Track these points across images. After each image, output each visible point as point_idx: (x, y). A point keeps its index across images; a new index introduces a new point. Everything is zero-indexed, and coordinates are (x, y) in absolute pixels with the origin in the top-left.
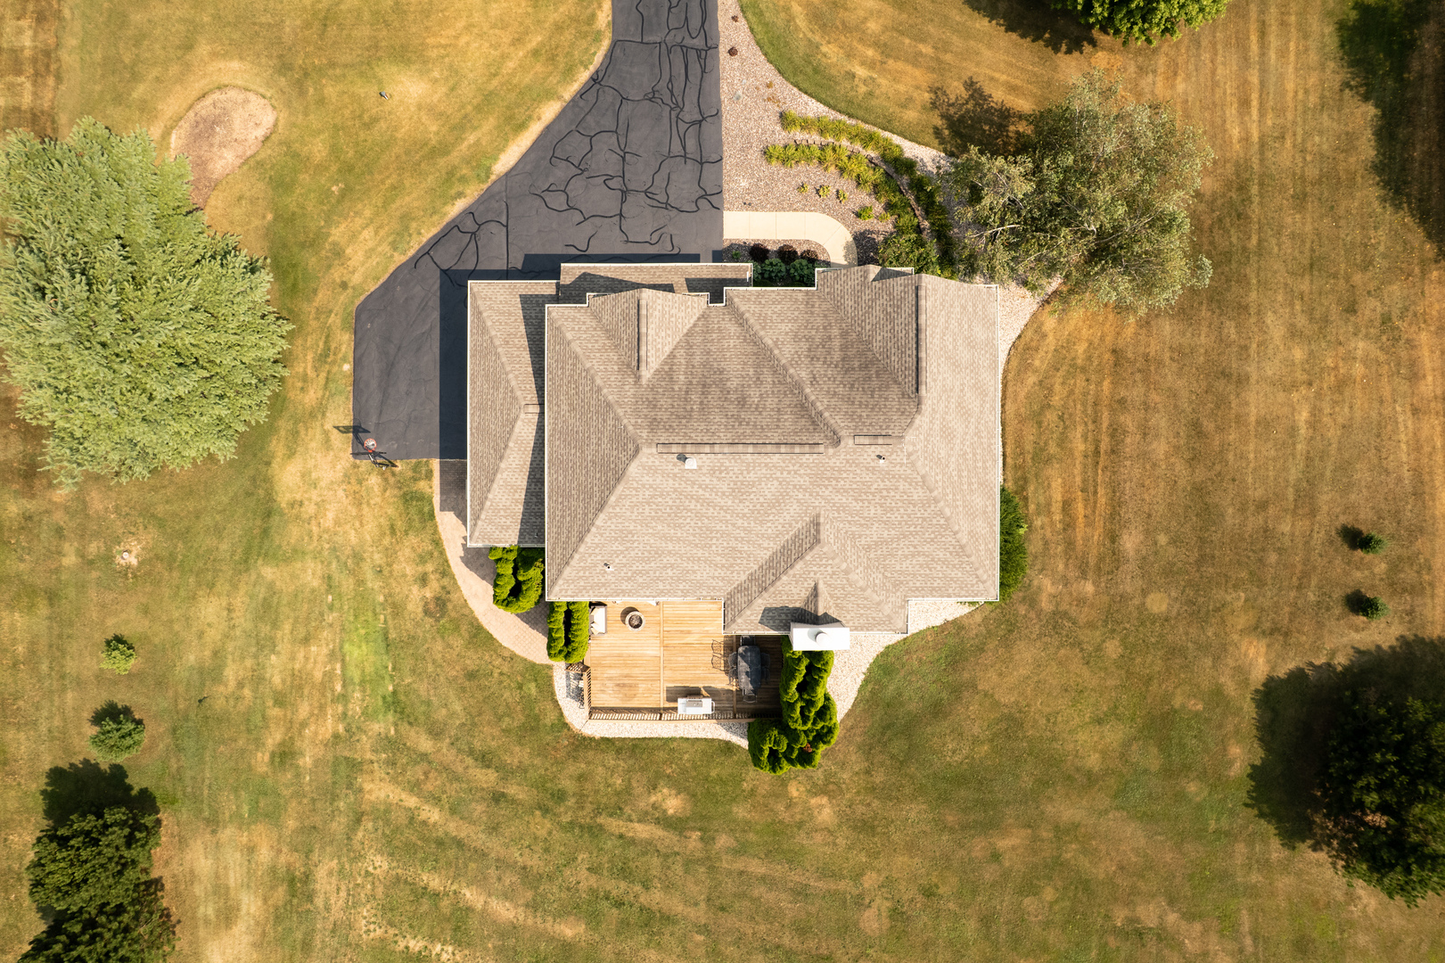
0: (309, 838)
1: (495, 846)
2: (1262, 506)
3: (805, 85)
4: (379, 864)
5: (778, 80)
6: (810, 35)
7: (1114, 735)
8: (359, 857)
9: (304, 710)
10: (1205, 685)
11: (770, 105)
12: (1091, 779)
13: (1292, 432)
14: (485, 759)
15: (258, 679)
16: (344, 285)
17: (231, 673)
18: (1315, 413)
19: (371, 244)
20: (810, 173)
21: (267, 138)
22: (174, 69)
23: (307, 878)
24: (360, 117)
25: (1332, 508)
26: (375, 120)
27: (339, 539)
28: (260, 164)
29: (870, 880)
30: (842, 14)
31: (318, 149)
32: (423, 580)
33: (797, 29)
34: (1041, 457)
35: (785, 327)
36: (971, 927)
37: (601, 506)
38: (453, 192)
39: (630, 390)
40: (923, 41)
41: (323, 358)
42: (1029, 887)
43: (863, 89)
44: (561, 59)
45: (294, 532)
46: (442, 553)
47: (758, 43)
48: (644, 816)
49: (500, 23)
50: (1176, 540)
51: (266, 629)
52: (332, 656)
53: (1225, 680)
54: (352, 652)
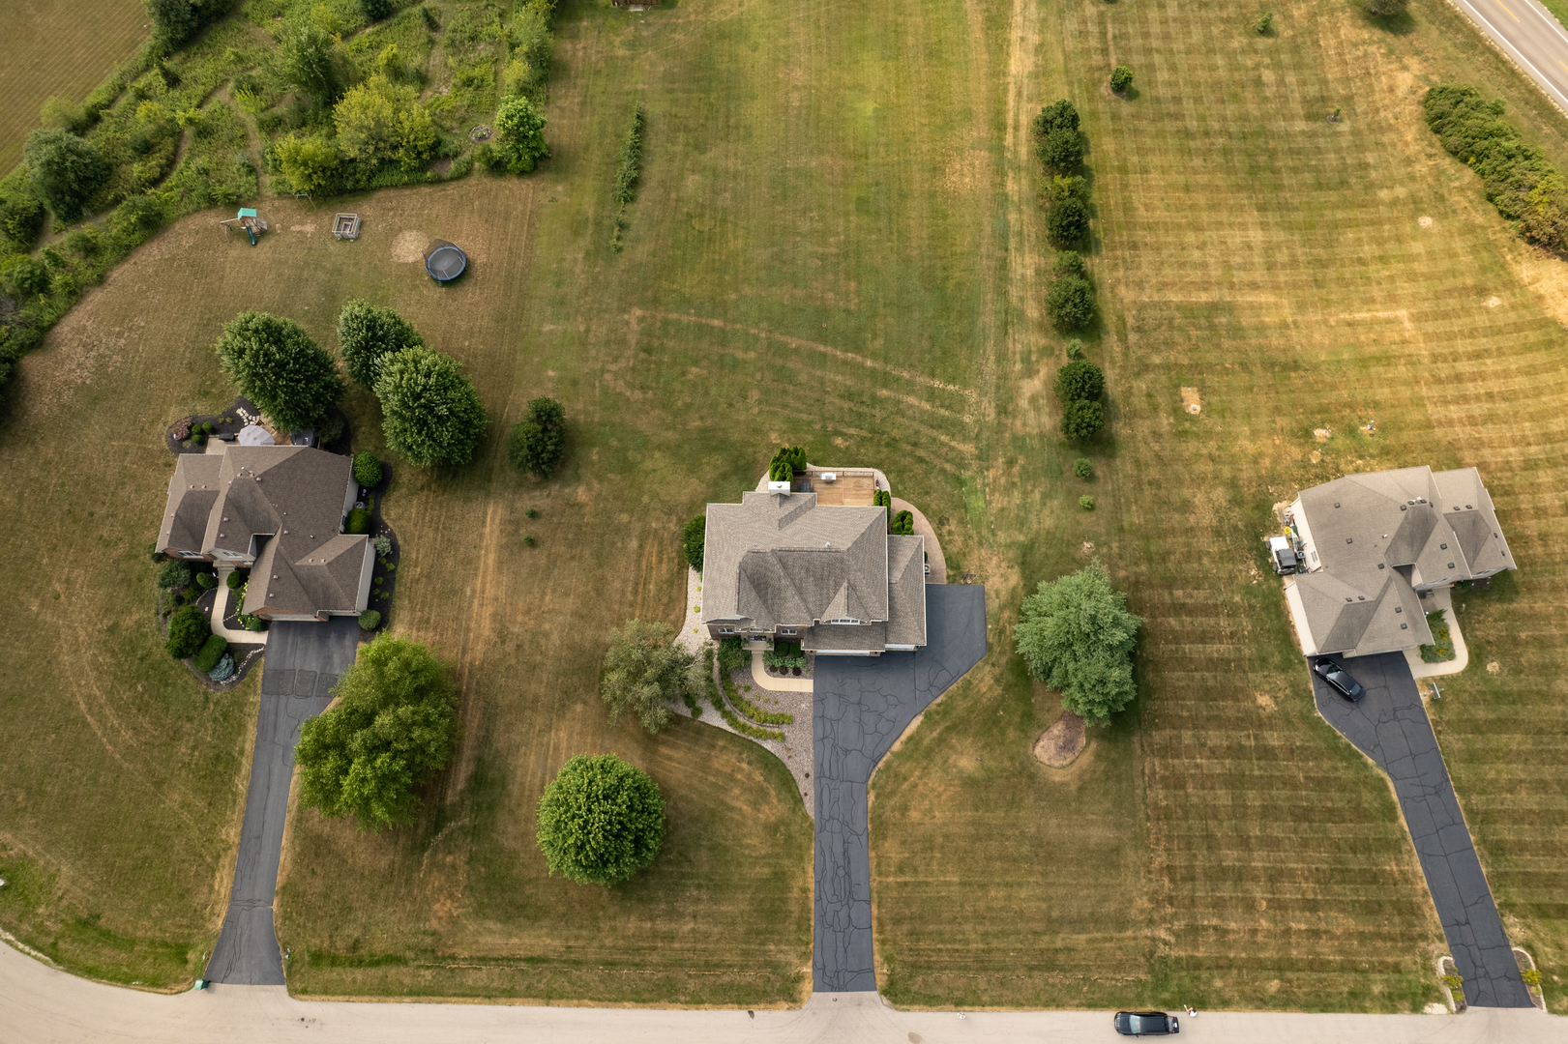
0: (1000, 428)
1: (916, 425)
2: (573, 558)
3: (773, 757)
4: (967, 419)
5: (785, 761)
6: (769, 786)
7: (648, 465)
8: (976, 422)
9: (1003, 481)
10: (606, 484)
11: (790, 746)
12: (659, 447)
13: (554, 591)
14: (921, 460)
15: (1025, 494)
16: (993, 665)
17: (1037, 495)
18: (542, 599)
19: (982, 685)
20: (772, 709)
21: (1038, 740)
22: (1086, 777)
23: (999, 414)
24: (991, 749)
25: (541, 556)
26: (984, 748)
27: (989, 551)
28: (1040, 727)
29: (756, 410)
30: (752, 798)
31: (1011, 734)
32: (950, 533)
33: (775, 789)
34: (670, 583)
35: (789, 605)
36: (713, 391)
37: (863, 535)
38: (942, 707)
39: (852, 577)
40: (713, 783)
41: (1001, 632)
42: (688, 406)
43: (744, 756)
44: (892, 775)
45: (1011, 555)
47: (795, 781)
48: (851, 436)
49: (923, 796)
50: (613, 544)
51: (1022, 514)
52: (991, 502)
53: (596, 486)
54: (981, 504)
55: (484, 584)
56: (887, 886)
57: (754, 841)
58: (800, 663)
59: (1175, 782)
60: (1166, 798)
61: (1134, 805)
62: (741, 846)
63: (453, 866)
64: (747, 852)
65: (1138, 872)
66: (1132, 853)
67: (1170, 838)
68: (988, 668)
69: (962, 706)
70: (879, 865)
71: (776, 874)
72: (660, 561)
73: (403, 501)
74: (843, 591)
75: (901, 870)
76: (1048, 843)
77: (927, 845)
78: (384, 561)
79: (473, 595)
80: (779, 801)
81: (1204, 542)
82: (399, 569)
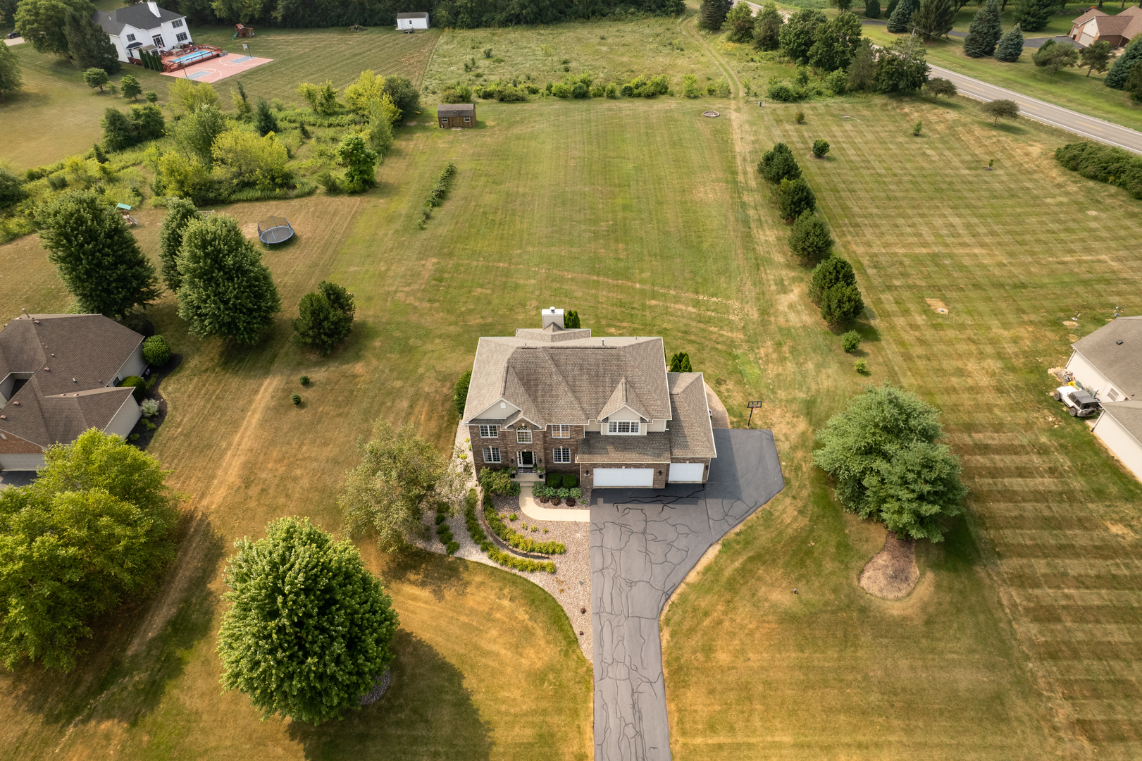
0: (764, 323)
1: (685, 321)
2: (340, 415)
3: (540, 592)
4: (733, 317)
5: (556, 595)
6: (535, 625)
7: (429, 347)
8: (741, 319)
9: (774, 356)
10: (384, 361)
11: (562, 578)
12: (440, 337)
13: (313, 442)
14: (693, 342)
15: (800, 365)
16: (794, 498)
17: (810, 366)
18: (299, 449)
19: (785, 516)
20: (540, 540)
21: (862, 572)
22: (932, 609)
23: (761, 314)
24: (808, 582)
25: (305, 415)
26: (798, 580)
27: (771, 405)
28: (861, 558)
29: (534, 313)
30: (513, 641)
31: (829, 565)
32: (728, 390)
33: (542, 628)
34: (438, 434)
36: (496, 302)
38: (742, 536)
39: (629, 374)
40: (465, 624)
41: (797, 468)
42: (471, 311)
43: (506, 591)
44: (690, 610)
45: (794, 407)
46: (721, 398)
47: (567, 618)
48: (624, 328)
49: (733, 635)
50: (383, 403)
51: (799, 378)
52: (765, 370)
53: (374, 362)
54: (757, 371)
55: (242, 438)
56: (695, 750)
57: (516, 694)
58: (574, 492)
59: (1046, 615)
60: (1040, 632)
61: (1003, 642)
62: (496, 700)
63: (107, 737)
64: (503, 708)
65: (1038, 728)
66: (1020, 702)
67: (1066, 683)
68: (788, 501)
69: (764, 538)
70: (681, 721)
71: (541, 736)
72: (429, 419)
73: (184, 380)
74: (620, 388)
75: (712, 728)
76: (904, 690)
77: (744, 694)
78: (147, 421)
79: (227, 449)
80: (548, 642)
81: (990, 397)
82: (160, 429)
